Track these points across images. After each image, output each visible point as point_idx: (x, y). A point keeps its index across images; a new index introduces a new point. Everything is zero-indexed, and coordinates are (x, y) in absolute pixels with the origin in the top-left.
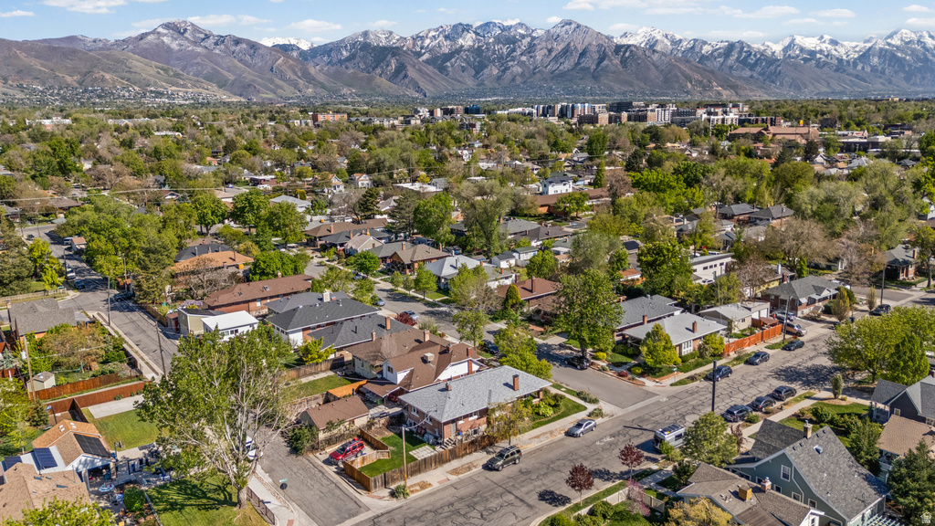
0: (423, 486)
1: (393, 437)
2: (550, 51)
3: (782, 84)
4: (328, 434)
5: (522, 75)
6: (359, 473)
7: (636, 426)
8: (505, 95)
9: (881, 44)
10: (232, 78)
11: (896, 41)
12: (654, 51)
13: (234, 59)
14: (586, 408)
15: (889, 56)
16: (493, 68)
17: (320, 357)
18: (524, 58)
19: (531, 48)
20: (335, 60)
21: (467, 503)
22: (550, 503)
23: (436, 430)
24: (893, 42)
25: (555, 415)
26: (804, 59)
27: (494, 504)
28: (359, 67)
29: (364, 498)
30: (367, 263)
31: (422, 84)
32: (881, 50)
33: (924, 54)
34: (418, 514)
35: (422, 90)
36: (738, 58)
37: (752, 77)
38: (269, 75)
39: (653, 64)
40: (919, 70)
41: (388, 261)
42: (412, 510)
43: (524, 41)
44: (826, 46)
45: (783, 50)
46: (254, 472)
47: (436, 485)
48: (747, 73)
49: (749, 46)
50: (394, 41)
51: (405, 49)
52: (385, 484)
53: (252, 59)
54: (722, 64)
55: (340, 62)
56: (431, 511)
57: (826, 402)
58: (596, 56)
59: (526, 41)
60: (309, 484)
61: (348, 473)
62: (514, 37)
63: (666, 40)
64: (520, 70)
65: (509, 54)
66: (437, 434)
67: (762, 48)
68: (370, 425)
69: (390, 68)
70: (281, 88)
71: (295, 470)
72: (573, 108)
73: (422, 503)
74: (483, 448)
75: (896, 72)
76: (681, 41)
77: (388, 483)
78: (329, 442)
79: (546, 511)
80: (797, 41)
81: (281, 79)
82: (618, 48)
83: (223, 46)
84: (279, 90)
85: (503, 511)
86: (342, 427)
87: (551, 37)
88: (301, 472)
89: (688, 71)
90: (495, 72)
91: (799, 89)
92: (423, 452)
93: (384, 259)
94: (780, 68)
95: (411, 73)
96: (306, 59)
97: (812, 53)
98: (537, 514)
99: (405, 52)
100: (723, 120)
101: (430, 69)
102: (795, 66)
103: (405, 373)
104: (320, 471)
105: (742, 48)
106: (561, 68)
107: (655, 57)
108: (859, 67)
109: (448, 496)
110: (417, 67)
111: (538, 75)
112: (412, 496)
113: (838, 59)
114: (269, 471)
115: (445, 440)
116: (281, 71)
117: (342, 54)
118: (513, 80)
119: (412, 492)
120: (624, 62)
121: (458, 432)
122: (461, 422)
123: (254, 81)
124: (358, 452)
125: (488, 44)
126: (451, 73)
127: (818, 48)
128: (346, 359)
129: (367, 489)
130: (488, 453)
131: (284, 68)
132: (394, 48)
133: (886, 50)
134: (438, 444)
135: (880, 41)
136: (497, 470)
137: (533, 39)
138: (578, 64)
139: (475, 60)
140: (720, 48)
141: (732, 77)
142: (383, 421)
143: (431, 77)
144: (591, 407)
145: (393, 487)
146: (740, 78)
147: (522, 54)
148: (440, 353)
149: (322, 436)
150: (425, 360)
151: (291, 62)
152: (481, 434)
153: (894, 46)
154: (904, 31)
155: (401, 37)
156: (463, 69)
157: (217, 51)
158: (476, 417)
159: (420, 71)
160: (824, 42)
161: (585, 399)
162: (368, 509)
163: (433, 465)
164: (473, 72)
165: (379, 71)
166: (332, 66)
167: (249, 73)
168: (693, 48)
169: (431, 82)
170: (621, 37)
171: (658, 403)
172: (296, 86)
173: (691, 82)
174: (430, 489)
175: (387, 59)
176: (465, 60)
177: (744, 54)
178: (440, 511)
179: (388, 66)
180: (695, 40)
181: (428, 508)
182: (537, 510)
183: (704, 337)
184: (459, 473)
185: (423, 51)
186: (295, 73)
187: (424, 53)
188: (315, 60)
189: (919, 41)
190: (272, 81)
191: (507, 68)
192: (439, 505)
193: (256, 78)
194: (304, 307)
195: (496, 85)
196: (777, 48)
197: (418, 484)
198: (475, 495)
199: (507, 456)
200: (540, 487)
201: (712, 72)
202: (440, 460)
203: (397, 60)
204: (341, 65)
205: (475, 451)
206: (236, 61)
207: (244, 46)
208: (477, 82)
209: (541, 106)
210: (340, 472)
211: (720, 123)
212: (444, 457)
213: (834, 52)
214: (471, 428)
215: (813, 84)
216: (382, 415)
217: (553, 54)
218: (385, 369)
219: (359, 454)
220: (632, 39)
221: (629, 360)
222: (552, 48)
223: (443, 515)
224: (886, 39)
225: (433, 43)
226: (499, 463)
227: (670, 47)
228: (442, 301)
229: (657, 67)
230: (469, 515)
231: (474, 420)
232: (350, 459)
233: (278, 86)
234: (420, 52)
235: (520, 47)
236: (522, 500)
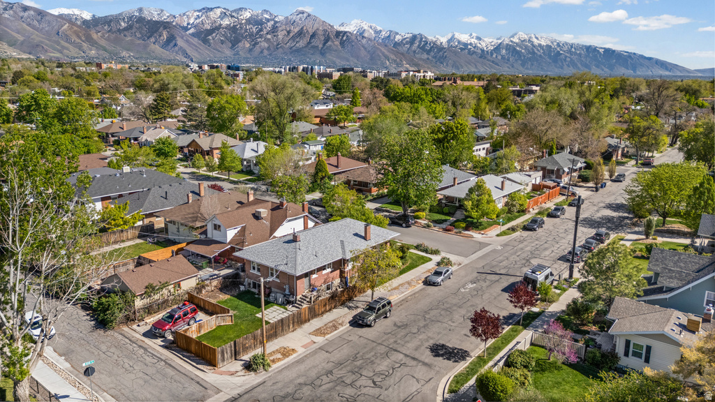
0: (286, 353)
1: (230, 300)
2: (289, 32)
3: (447, 65)
4: (147, 301)
5: (268, 49)
6: (198, 343)
7: (489, 272)
8: (255, 63)
9: (507, 41)
10: (21, 38)
11: (516, 40)
12: (363, 37)
13: (22, 23)
14: (431, 260)
15: (511, 49)
16: (246, 42)
17: (125, 223)
18: (269, 36)
19: (274, 30)
20: (114, 29)
21: (349, 368)
22: (449, 359)
23: (287, 287)
24: (514, 40)
25: (405, 266)
26: (461, 49)
27: (383, 366)
28: (135, 36)
29: (209, 375)
30: (167, 149)
31: (189, 51)
32: (507, 45)
33: (533, 49)
34: (290, 390)
35: (189, 56)
36: (419, 45)
37: (428, 59)
38: (55, 38)
39: (363, 47)
40: (530, 59)
41: (186, 150)
42: (279, 385)
43: (269, 24)
44: (474, 41)
45: (447, 41)
46: (40, 355)
47: (301, 351)
48: (425, 56)
49: (426, 38)
50: (165, 17)
51: (174, 24)
52: (236, 355)
53: (40, 24)
54: (409, 49)
55: (119, 31)
56: (306, 384)
57: (641, 242)
58: (322, 38)
59: (270, 24)
60: (127, 366)
61: (182, 345)
62: (261, 20)
63: (371, 30)
64: (266, 45)
65: (257, 33)
66: (287, 292)
67: (434, 40)
68: (200, 287)
69: (162, 38)
70: (67, 49)
71: (104, 348)
72: (312, 69)
73: (291, 374)
74: (343, 304)
75: (516, 60)
76: (381, 31)
77: (239, 353)
78: (149, 310)
79: (449, 370)
80: (456, 36)
81: (67, 42)
82: (338, 33)
83: (11, 12)
84: (65, 51)
85: (398, 374)
86: (165, 291)
87: (289, 22)
88: (113, 350)
89: (386, 53)
90: (248, 45)
91: (458, 69)
92: (273, 314)
93: (181, 149)
94: (446, 54)
95: (180, 42)
96: (89, 27)
97: (466, 45)
98: (440, 375)
99: (174, 26)
100: (424, 76)
101: (195, 41)
102: (455, 53)
103: (236, 231)
104: (140, 347)
105: (422, 39)
106: (297, 45)
107: (364, 41)
108: (494, 56)
109: (321, 362)
110: (185, 38)
111: (280, 50)
112: (274, 366)
113: (481, 49)
114: (65, 354)
115: (298, 297)
116: (67, 35)
117: (120, 25)
118: (262, 52)
119: (273, 361)
120: (342, 43)
121: (312, 288)
122: (314, 276)
123: (42, 42)
124: (190, 319)
125: (241, 24)
126: (212, 45)
127: (469, 42)
128: (156, 227)
129: (212, 363)
130: (350, 308)
131: (69, 32)
132: (165, 22)
133: (510, 45)
134: (289, 302)
135: (506, 39)
136: (370, 326)
137: (276, 22)
138: (309, 43)
139: (231, 35)
140: (407, 38)
141: (416, 58)
142: (215, 283)
143: (196, 46)
144: (436, 258)
145: (247, 357)
146: (421, 59)
147: (267, 34)
148: (272, 210)
149: (139, 303)
150: (257, 217)
151: (75, 28)
152: (334, 289)
153: (514, 43)
154: (520, 33)
155: (171, 15)
156: (222, 42)
157: (6, 16)
158: (329, 270)
159: (187, 41)
160: (473, 38)
161: (426, 251)
162: (218, 391)
163: (291, 326)
164: (230, 45)
165: (153, 40)
166: (113, 33)
167: (37, 35)
168: (389, 36)
169: (197, 50)
170: (340, 26)
171: (494, 251)
172: (80, 48)
173: (389, 61)
174: (294, 355)
175: (160, 30)
176: (223, 35)
177: (423, 43)
178: (318, 382)
179: (160, 36)
180: (391, 31)
181: (301, 380)
182: (437, 369)
183: (509, 195)
184: (324, 334)
185: (189, 26)
186: (79, 37)
187: (190, 28)
188: (97, 28)
189: (529, 40)
190: (58, 43)
191: (256, 43)
192: (313, 374)
193: (43, 40)
194: (102, 176)
195: (249, 56)
196: (444, 40)
197: (278, 351)
198: (355, 358)
199: (379, 309)
200: (427, 340)
201: (402, 54)
202: (299, 320)
203: (168, 32)
204: (120, 33)
205: (335, 307)
206: (25, 25)
207: (32, 13)
208: (233, 52)
209: (288, 67)
210: (168, 346)
211: (422, 77)
212: (303, 316)
213: (479, 45)
214: (325, 282)
215: (466, 66)
216: (212, 277)
217: (291, 35)
218: (210, 228)
219: (192, 322)
220: (347, 27)
221: (448, 218)
222: (290, 30)
223: (324, 387)
224: (510, 38)
225: (198, 21)
226: (372, 318)
227: (374, 35)
228: (246, 180)
229: (365, 49)
230: (358, 384)
231: (328, 274)
232: (181, 327)
233: (63, 47)
234: (187, 27)
235: (266, 28)
236: (414, 359)
